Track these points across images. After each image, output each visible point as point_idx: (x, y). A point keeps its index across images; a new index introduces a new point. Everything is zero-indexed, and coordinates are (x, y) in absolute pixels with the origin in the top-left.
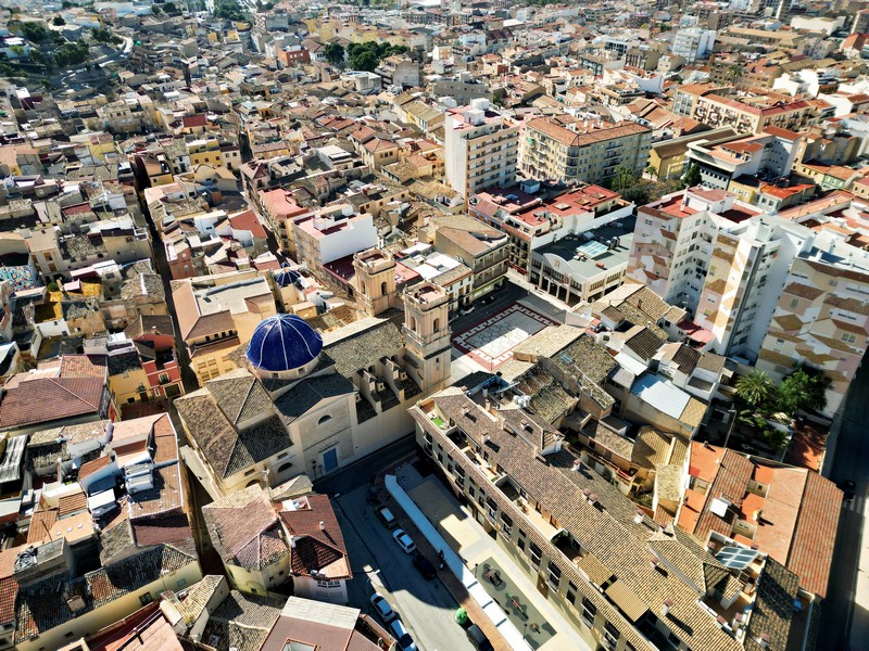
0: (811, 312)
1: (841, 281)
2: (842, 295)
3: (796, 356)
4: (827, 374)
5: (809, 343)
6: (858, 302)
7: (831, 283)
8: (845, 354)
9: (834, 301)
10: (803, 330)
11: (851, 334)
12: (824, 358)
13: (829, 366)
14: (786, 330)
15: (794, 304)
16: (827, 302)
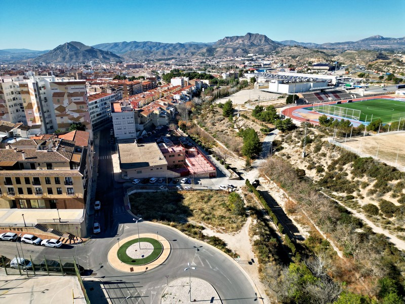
0: (66, 102)
1: (68, 86)
2: (72, 92)
3: (70, 121)
4: (83, 124)
5: (71, 115)
6: (78, 93)
7: (66, 88)
8: (84, 114)
9: (70, 95)
10: (67, 110)
11: (81, 105)
12: (79, 118)
13: (82, 120)
14: (61, 112)
15: (58, 101)
16: (68, 96)
